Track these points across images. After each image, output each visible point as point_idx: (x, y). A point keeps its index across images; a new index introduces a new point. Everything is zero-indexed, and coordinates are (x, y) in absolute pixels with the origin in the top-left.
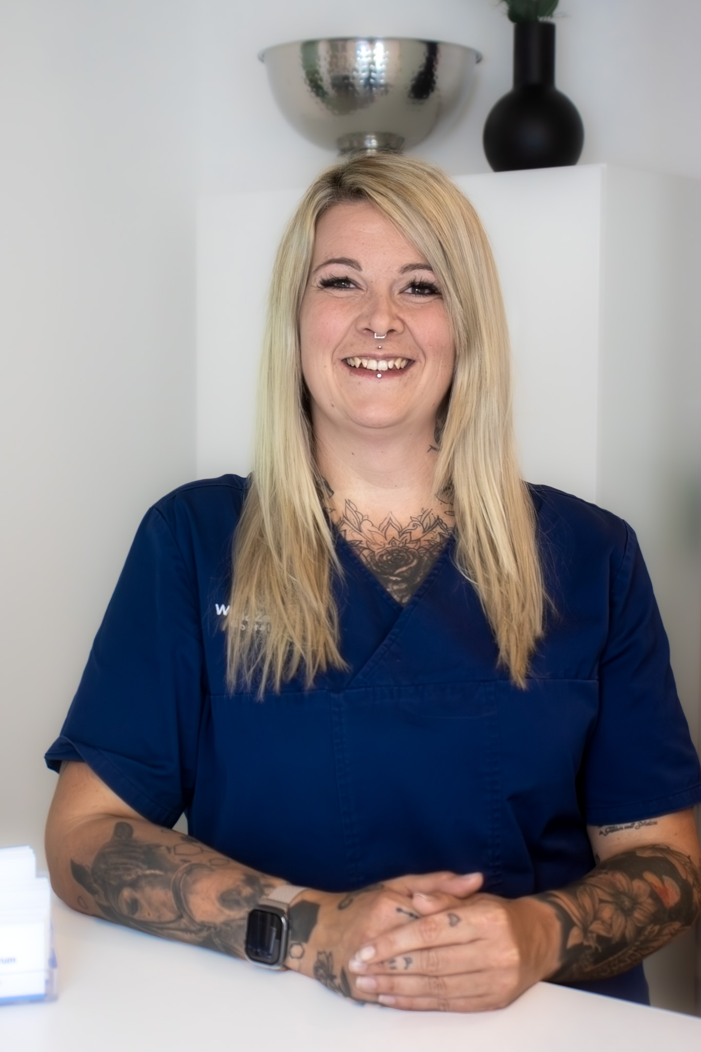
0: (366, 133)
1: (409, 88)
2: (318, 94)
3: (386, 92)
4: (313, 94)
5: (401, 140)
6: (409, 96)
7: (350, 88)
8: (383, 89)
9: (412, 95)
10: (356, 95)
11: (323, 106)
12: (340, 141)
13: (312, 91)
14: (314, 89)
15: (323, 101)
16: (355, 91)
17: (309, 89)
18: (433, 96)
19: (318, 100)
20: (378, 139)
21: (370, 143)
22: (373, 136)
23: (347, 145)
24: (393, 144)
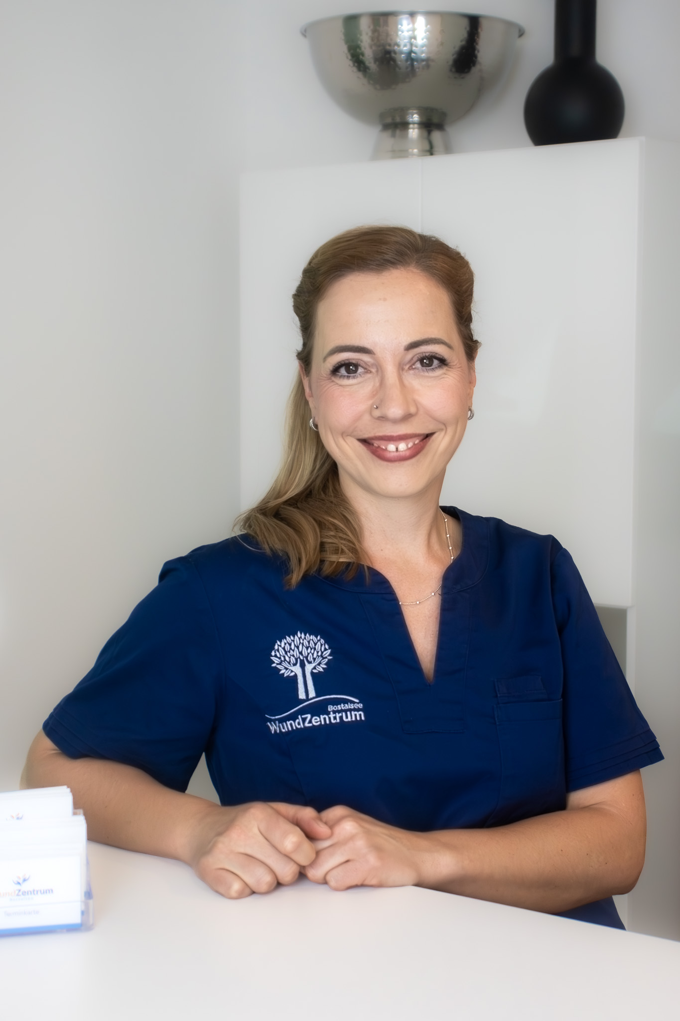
0: (408, 108)
1: (451, 62)
2: (359, 70)
3: (428, 66)
4: (355, 69)
5: (443, 115)
6: (451, 70)
7: (392, 63)
8: (424, 63)
9: (454, 70)
10: (397, 69)
11: (365, 81)
12: (382, 116)
13: (354, 65)
14: (356, 64)
15: (365, 76)
16: (396, 65)
17: (351, 63)
18: (475, 70)
19: (360, 74)
20: (420, 115)
21: (412, 118)
22: (415, 111)
23: (389, 120)
24: (435, 120)
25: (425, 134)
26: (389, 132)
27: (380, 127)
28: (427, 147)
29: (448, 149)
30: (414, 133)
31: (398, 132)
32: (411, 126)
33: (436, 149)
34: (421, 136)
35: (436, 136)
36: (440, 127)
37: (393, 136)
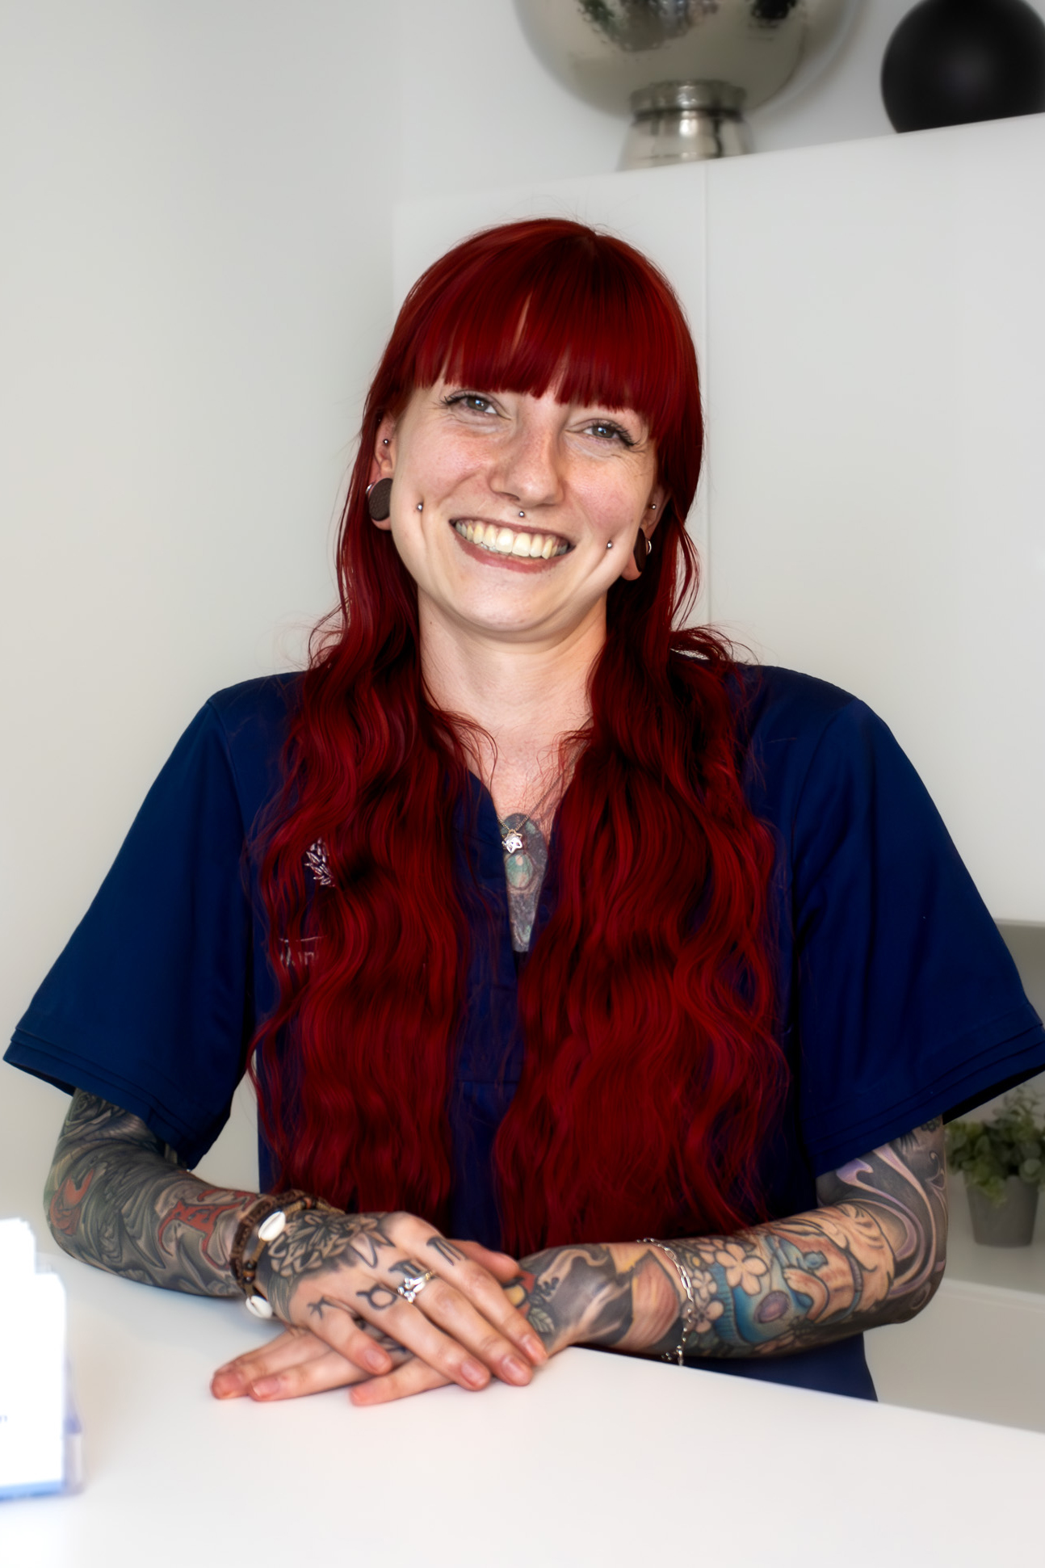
0: (678, 83)
2: (596, 17)
3: (713, 11)
4: (589, 17)
5: (742, 94)
6: (753, 13)
9: (757, 12)
11: (605, 37)
12: (636, 97)
15: (605, 29)
18: (794, 14)
19: (597, 26)
20: (700, 94)
21: (687, 99)
22: (690, 88)
23: (646, 105)
24: (727, 103)
25: (710, 126)
26: (648, 126)
27: (631, 119)
28: (713, 149)
29: (747, 149)
30: (688, 126)
31: (662, 126)
32: (686, 114)
33: (727, 150)
34: (702, 133)
35: (729, 130)
36: (735, 115)
37: (655, 132)
